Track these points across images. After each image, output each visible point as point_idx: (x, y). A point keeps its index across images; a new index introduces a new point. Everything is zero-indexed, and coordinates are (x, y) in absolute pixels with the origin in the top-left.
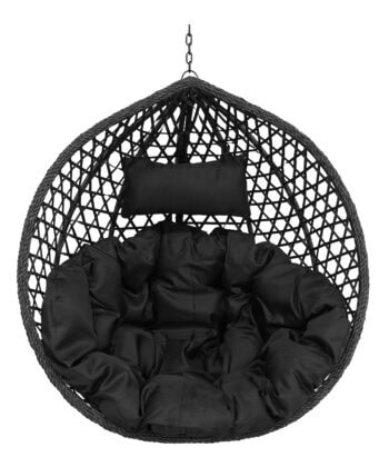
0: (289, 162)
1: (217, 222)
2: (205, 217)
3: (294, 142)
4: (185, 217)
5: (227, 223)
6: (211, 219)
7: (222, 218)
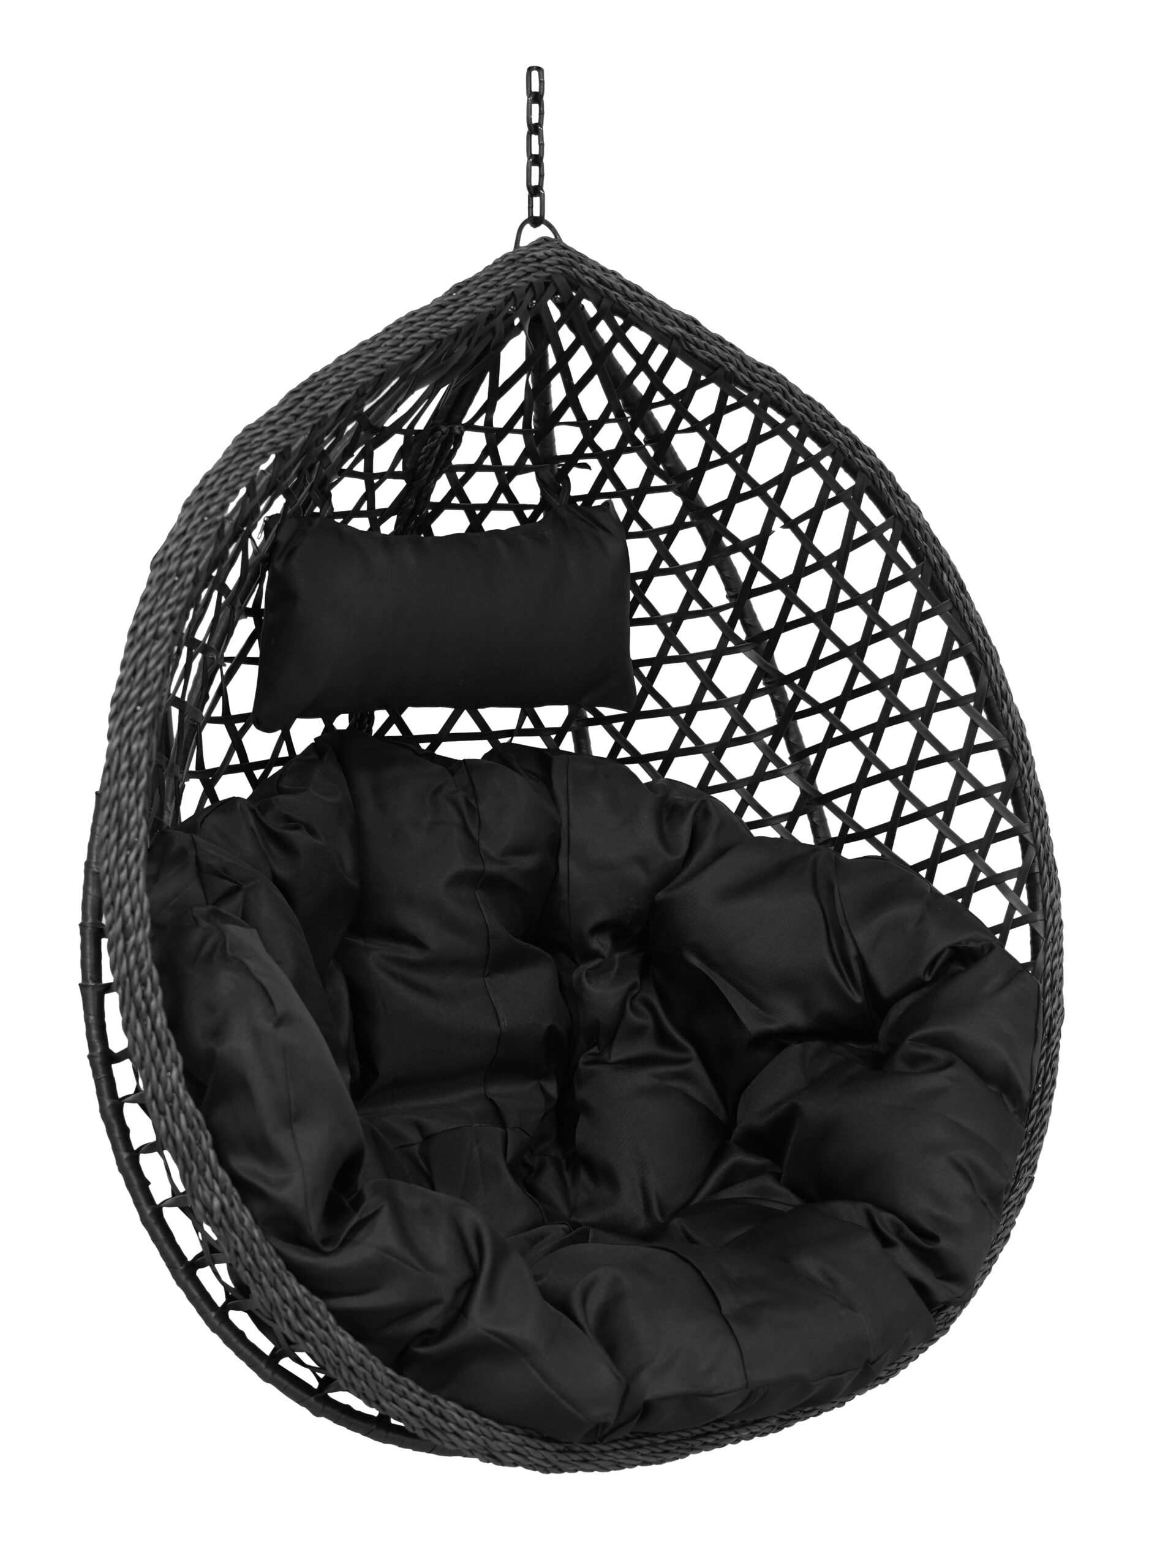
0: (791, 524)
1: (485, 733)
2: (446, 712)
3: (827, 462)
4: (381, 717)
5: (520, 731)
6: (466, 723)
7: (502, 718)
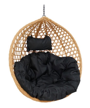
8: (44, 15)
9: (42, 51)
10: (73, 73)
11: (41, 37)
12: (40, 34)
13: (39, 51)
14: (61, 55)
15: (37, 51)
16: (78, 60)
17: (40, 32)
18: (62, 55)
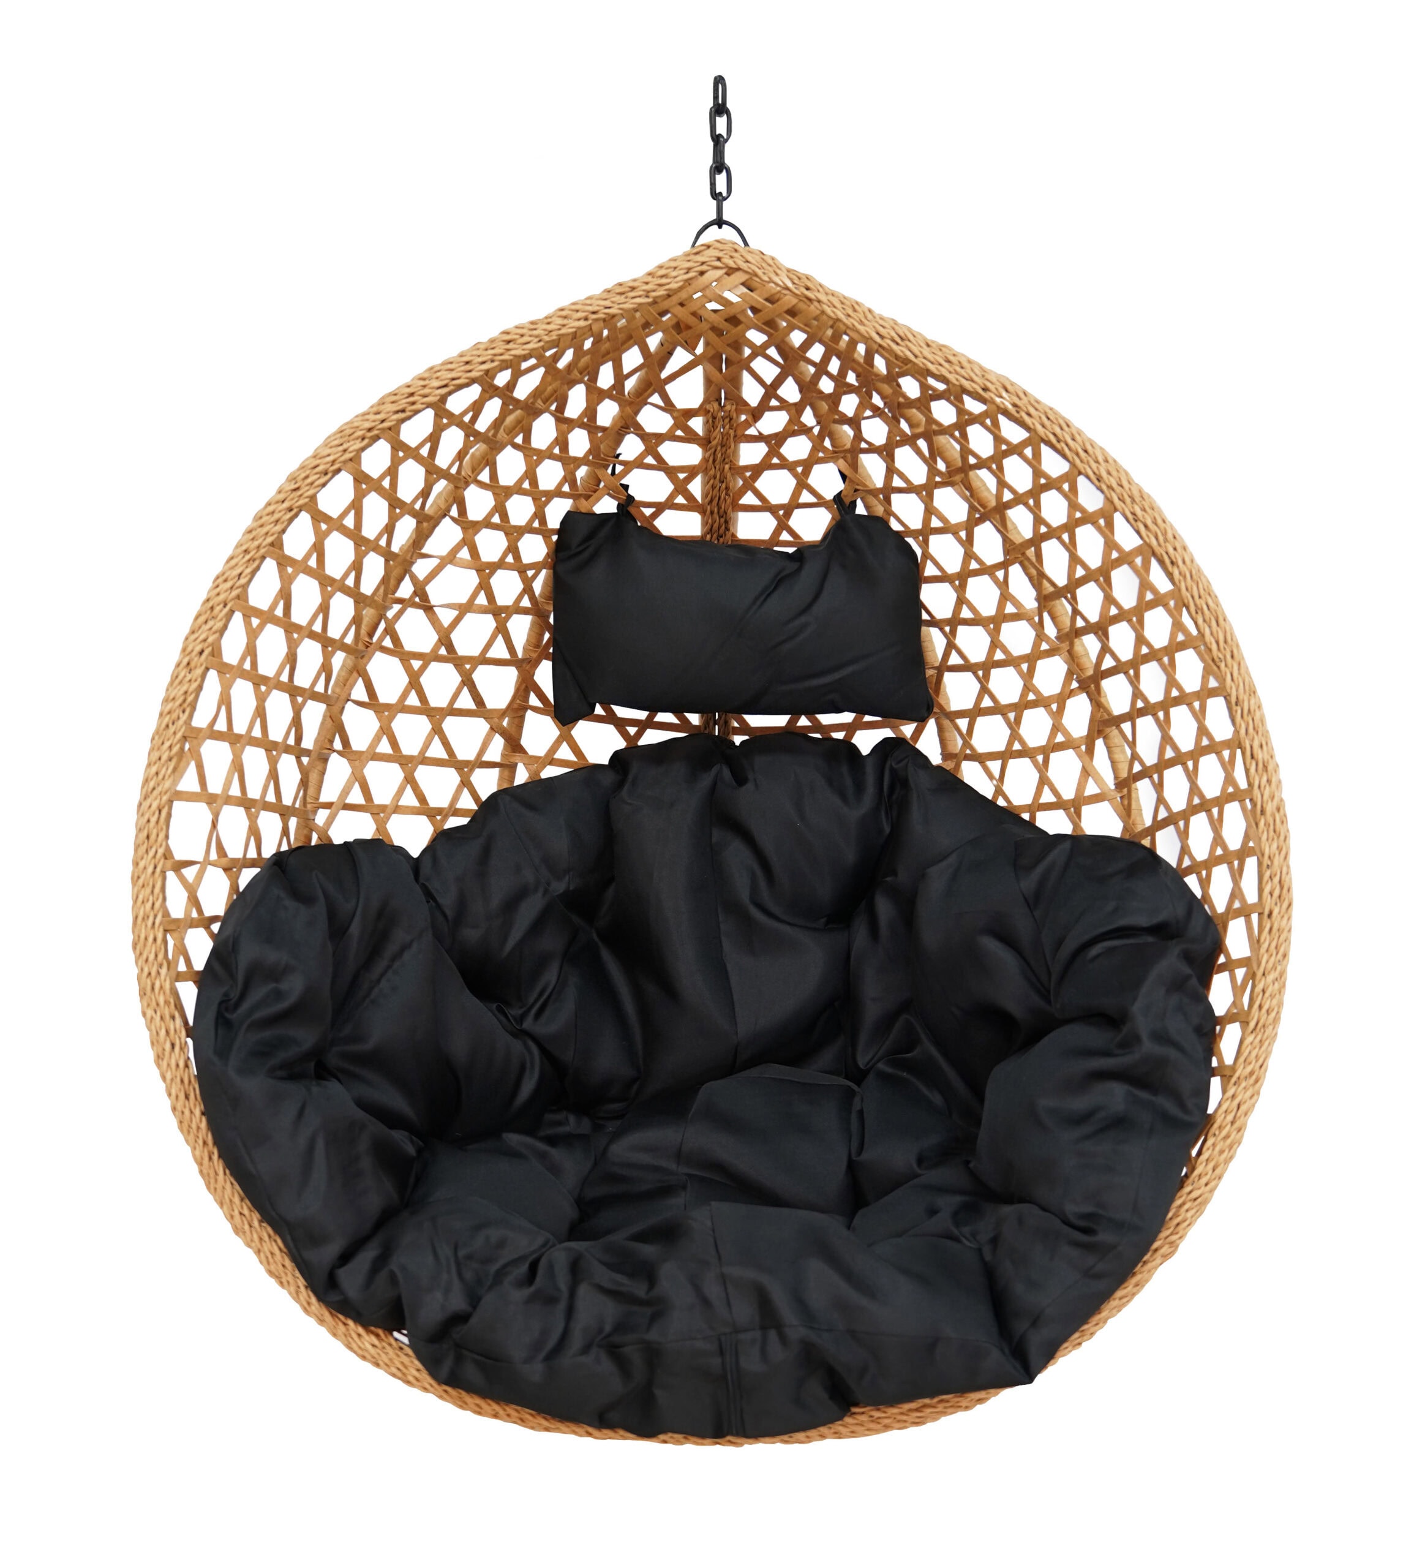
8: (719, 222)
9: (826, 719)
10: (1079, 1104)
11: (783, 525)
12: (759, 484)
13: (780, 721)
14: (1059, 804)
15: (756, 721)
16: (1232, 913)
17: (750, 454)
18: (1074, 807)
